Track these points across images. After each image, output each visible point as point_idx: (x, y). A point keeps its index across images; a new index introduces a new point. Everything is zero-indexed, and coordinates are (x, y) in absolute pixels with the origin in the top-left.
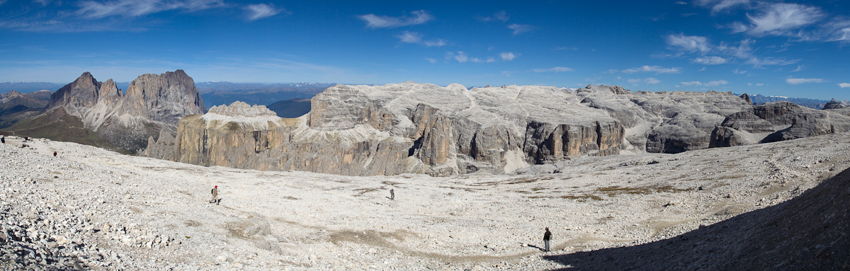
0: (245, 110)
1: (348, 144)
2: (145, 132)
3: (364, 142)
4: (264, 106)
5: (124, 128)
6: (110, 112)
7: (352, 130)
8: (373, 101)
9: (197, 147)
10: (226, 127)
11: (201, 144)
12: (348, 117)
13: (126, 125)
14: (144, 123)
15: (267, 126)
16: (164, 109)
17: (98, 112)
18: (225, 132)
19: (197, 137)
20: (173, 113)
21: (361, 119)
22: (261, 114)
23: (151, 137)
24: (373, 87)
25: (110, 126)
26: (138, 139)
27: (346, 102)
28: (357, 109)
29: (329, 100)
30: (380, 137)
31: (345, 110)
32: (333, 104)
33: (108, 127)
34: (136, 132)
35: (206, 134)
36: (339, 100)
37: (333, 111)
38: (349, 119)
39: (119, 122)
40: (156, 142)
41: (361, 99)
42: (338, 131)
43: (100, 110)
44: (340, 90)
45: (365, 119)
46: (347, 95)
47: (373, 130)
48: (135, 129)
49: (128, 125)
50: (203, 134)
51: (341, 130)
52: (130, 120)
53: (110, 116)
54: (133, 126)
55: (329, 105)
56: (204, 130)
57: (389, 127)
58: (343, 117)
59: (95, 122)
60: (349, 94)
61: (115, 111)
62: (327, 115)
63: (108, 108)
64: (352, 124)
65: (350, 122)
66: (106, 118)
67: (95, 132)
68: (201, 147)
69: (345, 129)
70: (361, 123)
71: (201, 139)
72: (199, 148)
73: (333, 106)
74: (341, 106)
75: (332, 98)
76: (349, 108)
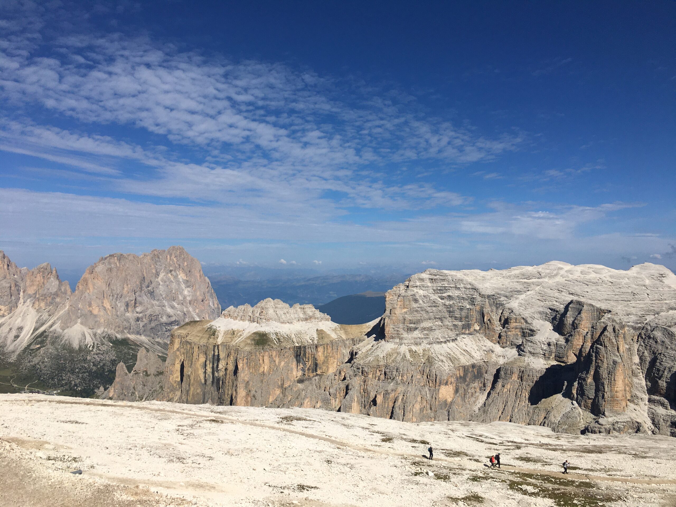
0: (280, 312)
1: (446, 368)
2: (112, 356)
3: (473, 366)
4: (310, 306)
5: (71, 350)
6: (43, 324)
7: (451, 344)
8: (489, 297)
9: (202, 376)
11: (209, 370)
12: (447, 323)
13: (76, 345)
14: (110, 339)
15: (316, 339)
16: (148, 312)
17: (18, 322)
18: (248, 348)
19: (202, 359)
20: (164, 319)
21: (467, 326)
22: (306, 319)
23: (122, 363)
24: (489, 274)
25: (44, 348)
26: (98, 368)
27: (442, 298)
28: (461, 309)
29: (414, 295)
30: (501, 357)
31: (440, 311)
32: (421, 302)
33: (39, 351)
34: (96, 356)
35: (216, 354)
36: (430, 295)
37: (421, 312)
38: (448, 325)
39: (61, 341)
40: (130, 372)
41: (468, 292)
42: (429, 346)
43: (22, 320)
44: (432, 279)
45: (475, 326)
46: (444, 285)
47: (489, 344)
48: (92, 351)
49: (79, 344)
50: (213, 352)
51: (434, 345)
52: (84, 335)
53: (45, 331)
54: (90, 347)
55: (414, 303)
56: (214, 346)
57: (517, 341)
58: (437, 323)
59: (12, 343)
60: (446, 285)
61: (55, 321)
62: (411, 318)
63: (41, 316)
64: (452, 334)
65: (449, 331)
66: (35, 334)
67: (12, 363)
68: (209, 375)
69: (442, 342)
70: (467, 332)
71: (208, 362)
72: (205, 377)
73: (420, 304)
74: (434, 304)
75: (419, 292)
76: (448, 308)
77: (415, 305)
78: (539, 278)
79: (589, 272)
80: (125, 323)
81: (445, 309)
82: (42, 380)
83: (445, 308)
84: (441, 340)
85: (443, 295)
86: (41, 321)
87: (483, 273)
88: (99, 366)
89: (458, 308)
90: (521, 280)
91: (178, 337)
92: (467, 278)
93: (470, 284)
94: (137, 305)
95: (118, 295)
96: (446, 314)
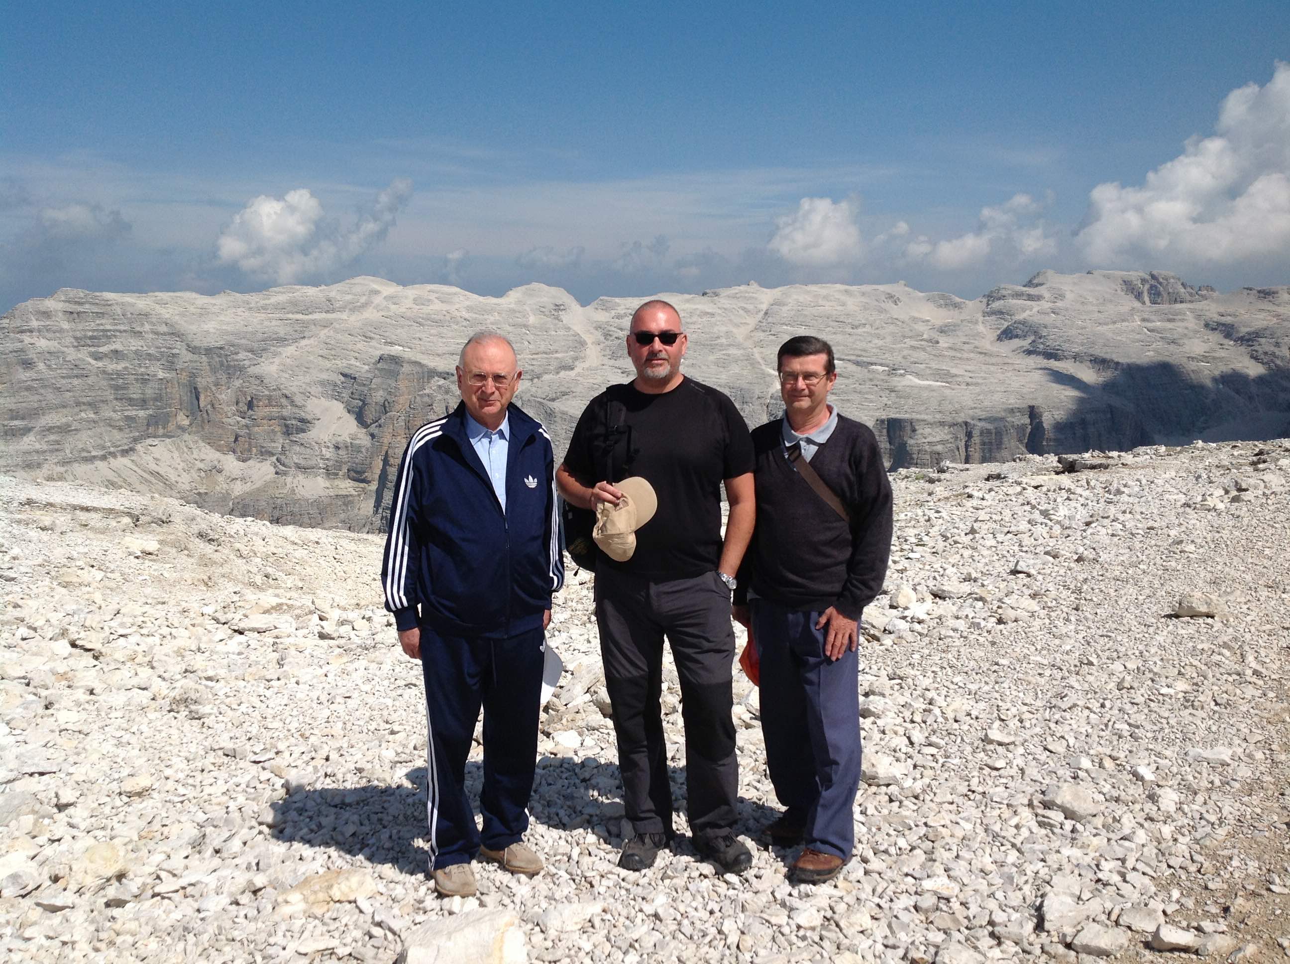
7: (121, 462)
8: (210, 351)
21: (159, 419)
27: (97, 357)
28: (144, 380)
29: (22, 350)
30: (238, 482)
31: (91, 387)
32: (41, 366)
36: (65, 349)
37: (42, 391)
38: (111, 419)
41: (160, 342)
42: (62, 469)
44: (71, 313)
45: (179, 418)
46: (102, 328)
47: (211, 455)
51: (76, 465)
55: (21, 370)
57: (273, 444)
58: (83, 414)
60: (108, 327)
64: (121, 438)
65: (115, 432)
69: (94, 457)
70: (161, 431)
73: (37, 372)
74: (78, 371)
75: (38, 344)
76: (112, 379)
77: (23, 375)
78: (327, 312)
79: (429, 300)
81: (105, 383)
83: (104, 379)
84: (94, 453)
85: (101, 349)
87: (202, 300)
89: (137, 380)
90: (290, 316)
92: (163, 311)
93: (166, 324)
96: (108, 393)
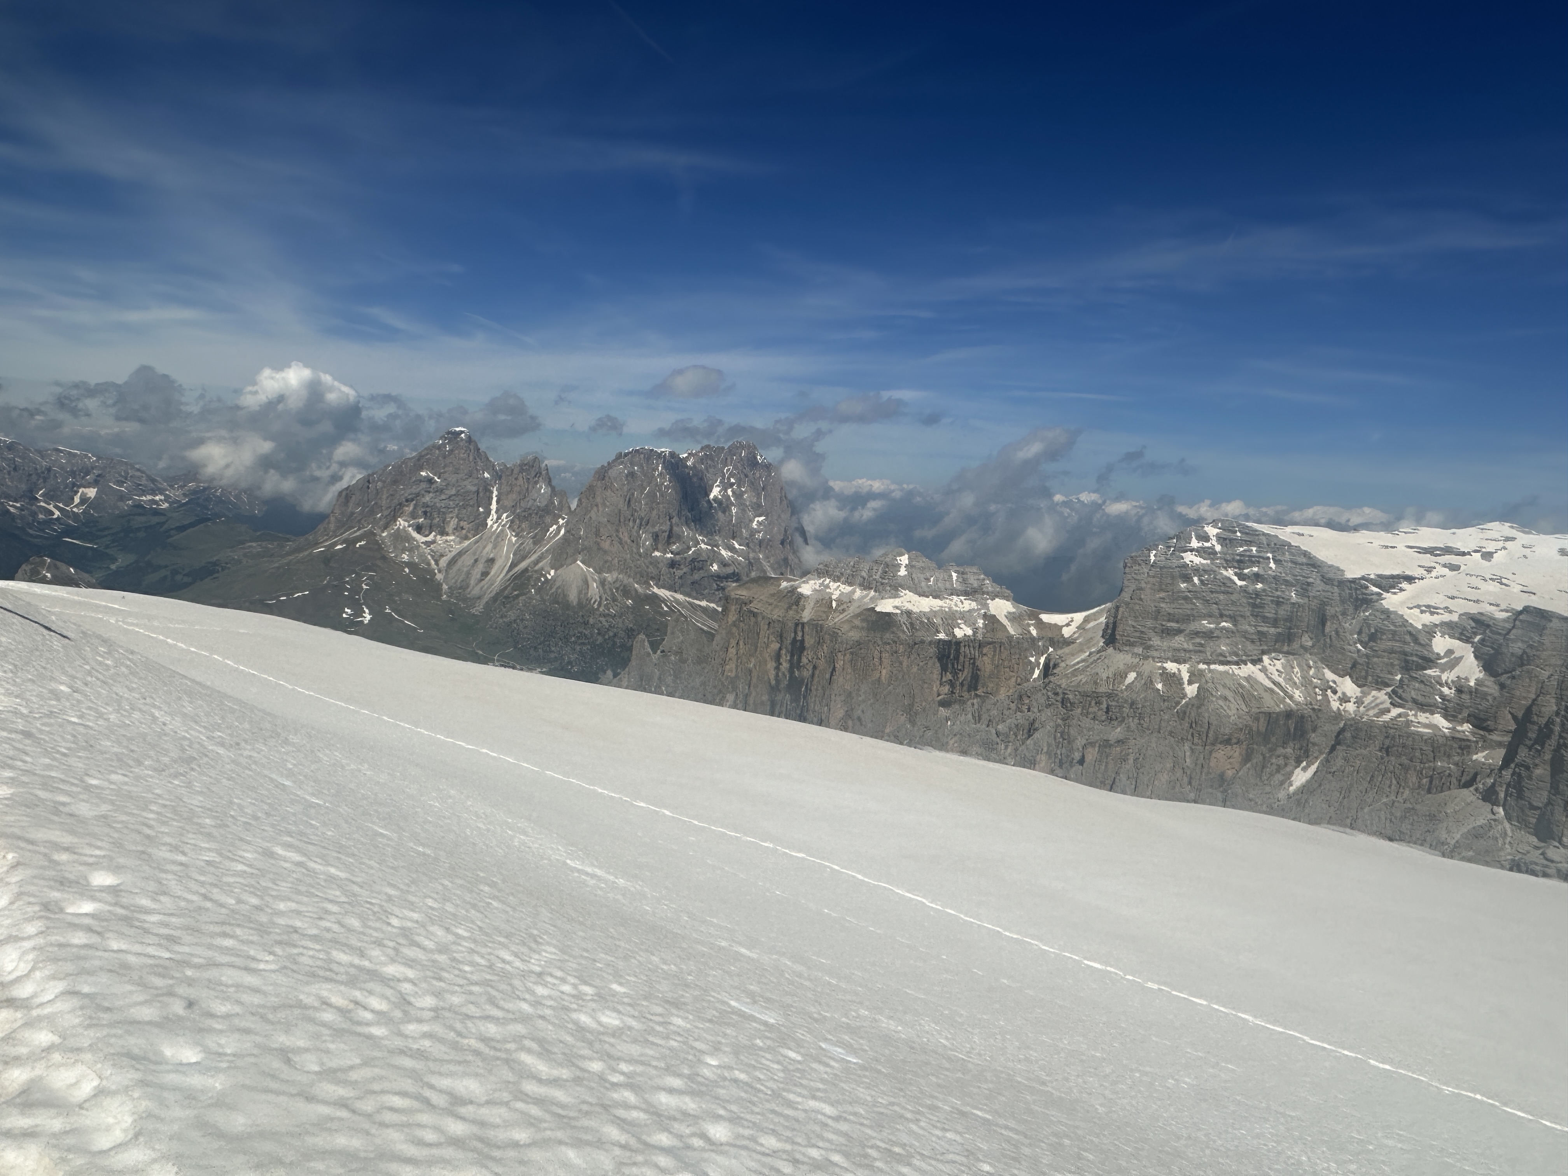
1: (1233, 712)
2: (627, 620)
3: (1290, 714)
4: (976, 569)
5: (565, 605)
6: (524, 558)
7: (1250, 669)
8: (1343, 583)
9: (772, 674)
10: (857, 622)
11: (785, 666)
12: (1244, 626)
13: (573, 597)
14: (626, 593)
15: (981, 630)
16: (690, 554)
17: (488, 551)
18: (854, 635)
19: (774, 645)
20: (716, 569)
21: (1288, 637)
22: (966, 593)
23: (642, 636)
24: (1350, 537)
25: (524, 597)
26: (605, 640)
27: (1241, 577)
28: (1279, 603)
29: (1183, 566)
31: (1234, 603)
32: (1196, 580)
33: (516, 601)
34: (603, 619)
35: (799, 638)
36: (1217, 568)
37: (1195, 601)
38: (1246, 632)
39: (551, 588)
40: (655, 653)
41: (1297, 571)
43: (495, 547)
44: (1225, 539)
45: (1303, 639)
46: (1248, 553)
47: (1327, 675)
48: (598, 609)
49: (579, 596)
50: (793, 635)
52: (586, 582)
53: (526, 570)
54: (594, 603)
55: (1181, 582)
56: (797, 625)
57: (1390, 677)
59: (477, 584)
60: (1254, 553)
61: (542, 554)
62: (1171, 611)
63: (522, 544)
64: (1252, 649)
65: (1248, 643)
66: (511, 573)
67: (476, 615)
68: (784, 674)
70: (1286, 648)
71: (783, 652)
72: (777, 675)
73: (1193, 585)
74: (1226, 588)
76: (1251, 598)
77: (1183, 586)
80: (651, 569)
81: (1245, 600)
82: (519, 649)
83: (1245, 596)
84: (1229, 659)
85: (1246, 571)
86: (522, 553)
88: (607, 637)
89: (1272, 601)
91: (737, 602)
92: (1301, 543)
93: (1305, 555)
94: (672, 540)
95: (642, 519)
96: (1246, 609)
